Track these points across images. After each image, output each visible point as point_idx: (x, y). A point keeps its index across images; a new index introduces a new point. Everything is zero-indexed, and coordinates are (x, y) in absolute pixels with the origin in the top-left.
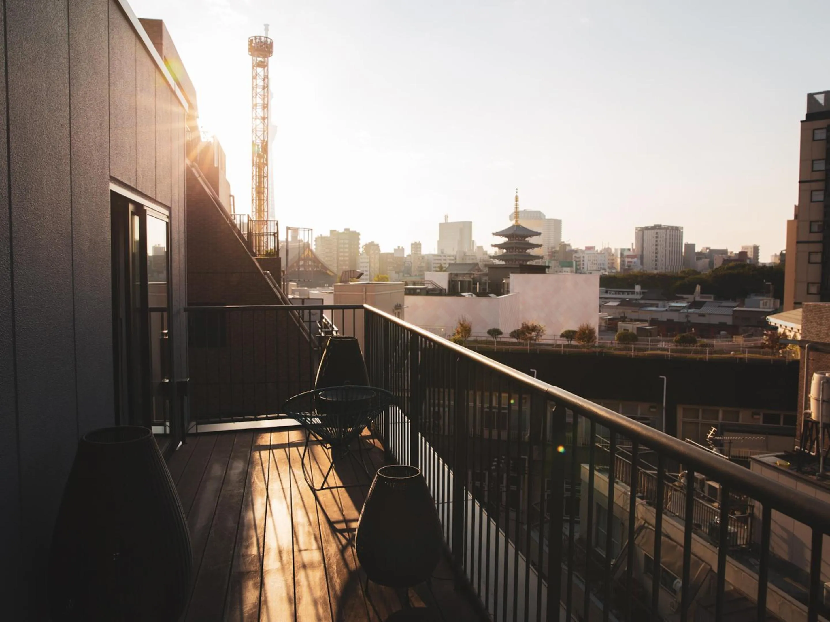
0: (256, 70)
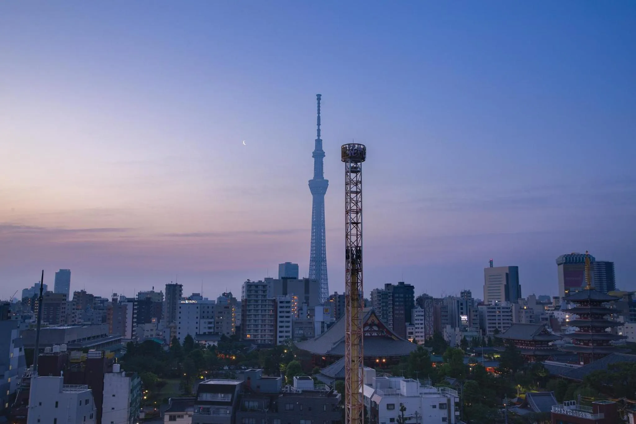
0: (350, 176)
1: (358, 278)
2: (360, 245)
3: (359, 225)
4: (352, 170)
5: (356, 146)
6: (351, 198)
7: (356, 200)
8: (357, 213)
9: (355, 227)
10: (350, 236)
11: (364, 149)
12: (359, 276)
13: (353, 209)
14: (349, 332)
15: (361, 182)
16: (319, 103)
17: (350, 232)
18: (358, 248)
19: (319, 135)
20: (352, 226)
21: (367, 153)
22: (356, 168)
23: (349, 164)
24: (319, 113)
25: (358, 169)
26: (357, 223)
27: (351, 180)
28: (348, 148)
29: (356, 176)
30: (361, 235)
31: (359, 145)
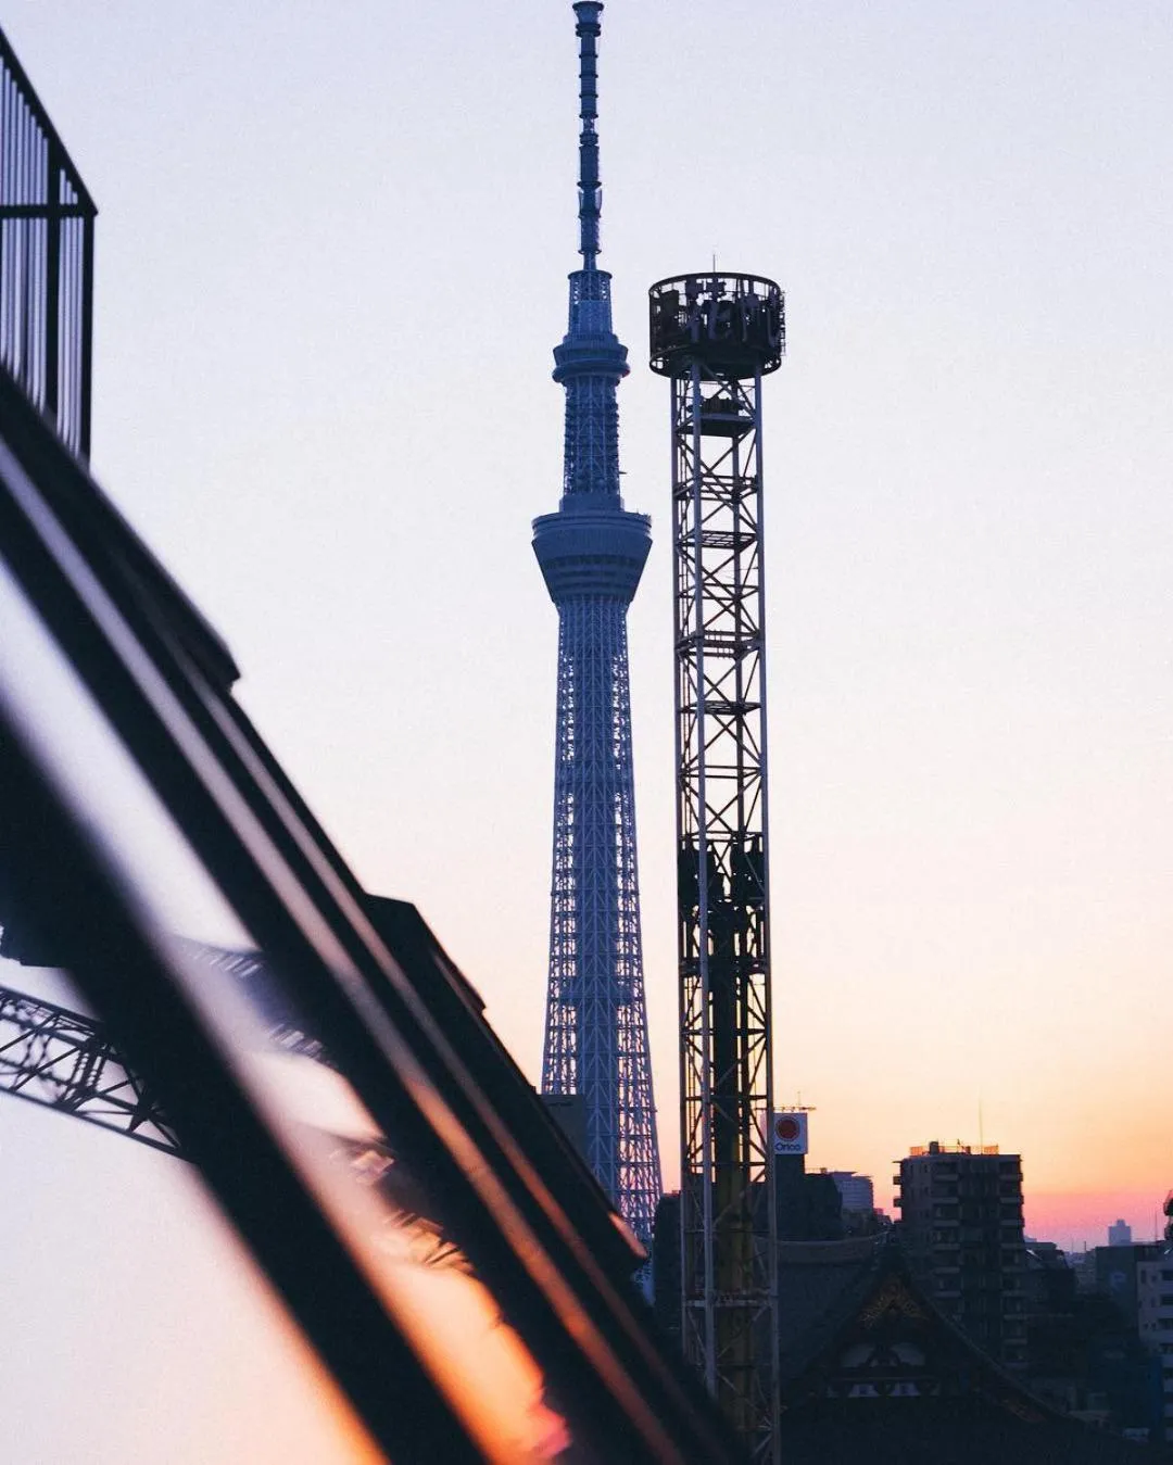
0: (696, 452)
1: (746, 1009)
2: (755, 826)
3: (752, 719)
4: (710, 416)
5: (730, 285)
6: (700, 568)
7: (732, 582)
8: (739, 652)
9: (726, 728)
10: (702, 777)
11: (775, 302)
12: (755, 994)
13: (715, 633)
14: (701, 1297)
15: (757, 485)
16: (588, 56)
17: (701, 756)
18: (748, 846)
19: (590, 247)
20: (711, 724)
21: (788, 325)
22: (735, 405)
23: (691, 384)
24: (589, 113)
25: (743, 413)
26: (739, 709)
27: (701, 473)
28: (683, 301)
29: (734, 450)
30: (761, 771)
31: (746, 283)
